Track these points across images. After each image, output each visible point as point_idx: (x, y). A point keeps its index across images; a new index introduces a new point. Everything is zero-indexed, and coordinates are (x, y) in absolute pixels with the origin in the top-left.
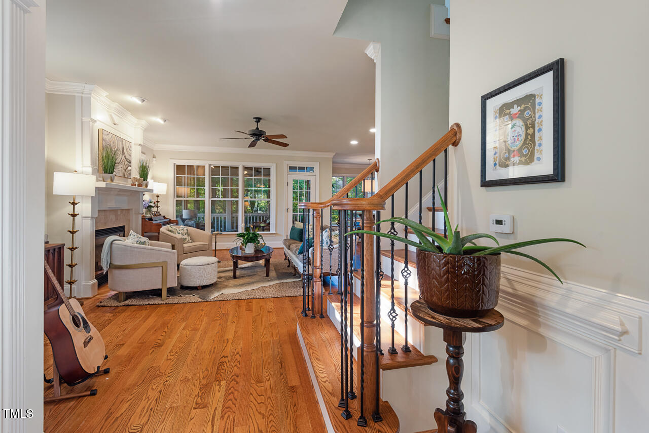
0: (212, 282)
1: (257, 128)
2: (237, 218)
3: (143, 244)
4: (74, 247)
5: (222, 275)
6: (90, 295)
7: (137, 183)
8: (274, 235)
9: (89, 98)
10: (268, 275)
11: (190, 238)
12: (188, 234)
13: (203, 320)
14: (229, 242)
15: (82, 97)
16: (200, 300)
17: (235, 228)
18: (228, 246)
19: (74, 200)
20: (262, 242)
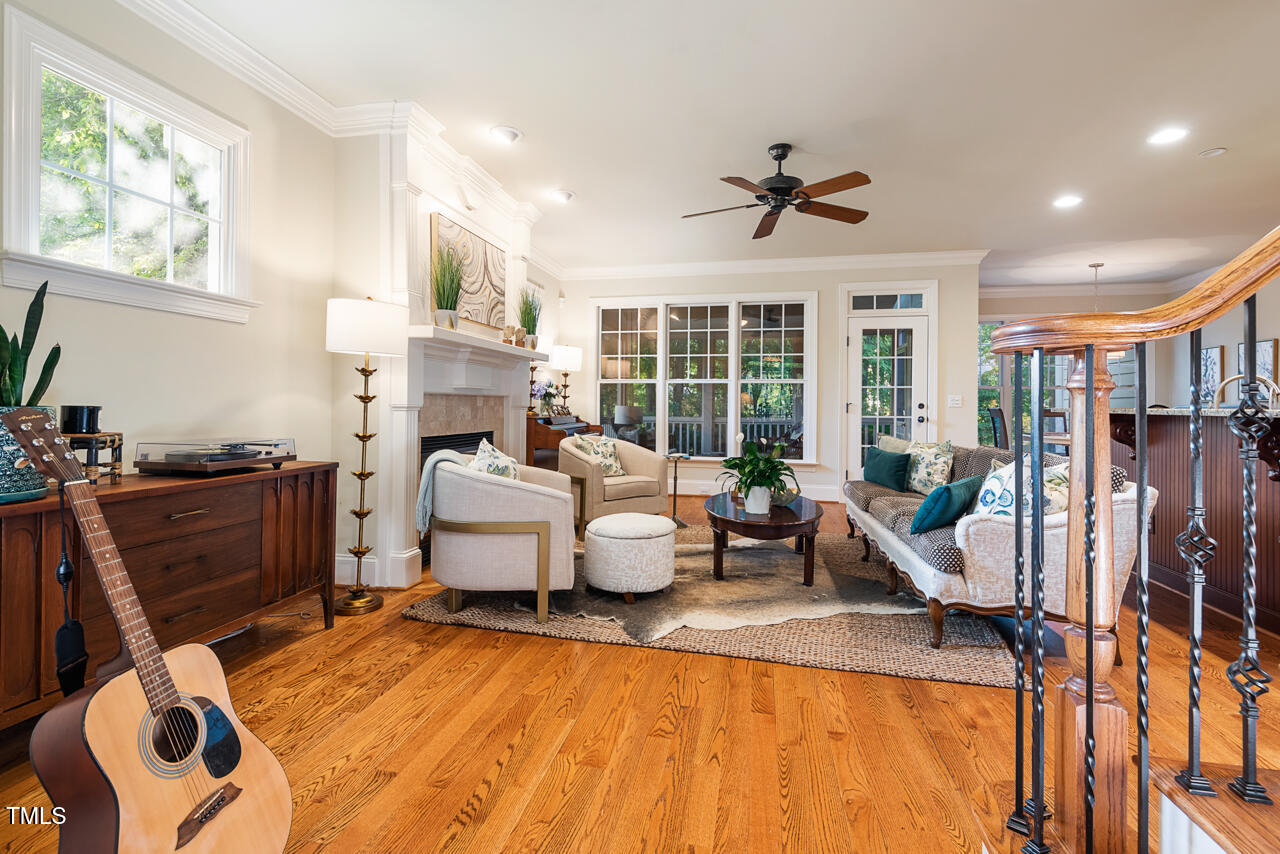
0: (661, 587)
1: (780, 174)
2: (724, 427)
3: (502, 474)
4: (367, 471)
5: (689, 563)
6: (403, 584)
7: (514, 339)
8: (814, 470)
9: (404, 137)
10: (809, 581)
11: (619, 466)
12: (616, 455)
13: (621, 726)
14: (706, 479)
15: (391, 137)
16: (625, 638)
17: (719, 448)
18: (703, 488)
19: (367, 364)
20: (790, 485)
